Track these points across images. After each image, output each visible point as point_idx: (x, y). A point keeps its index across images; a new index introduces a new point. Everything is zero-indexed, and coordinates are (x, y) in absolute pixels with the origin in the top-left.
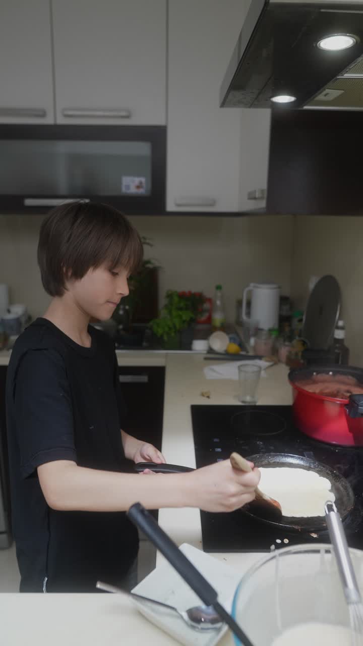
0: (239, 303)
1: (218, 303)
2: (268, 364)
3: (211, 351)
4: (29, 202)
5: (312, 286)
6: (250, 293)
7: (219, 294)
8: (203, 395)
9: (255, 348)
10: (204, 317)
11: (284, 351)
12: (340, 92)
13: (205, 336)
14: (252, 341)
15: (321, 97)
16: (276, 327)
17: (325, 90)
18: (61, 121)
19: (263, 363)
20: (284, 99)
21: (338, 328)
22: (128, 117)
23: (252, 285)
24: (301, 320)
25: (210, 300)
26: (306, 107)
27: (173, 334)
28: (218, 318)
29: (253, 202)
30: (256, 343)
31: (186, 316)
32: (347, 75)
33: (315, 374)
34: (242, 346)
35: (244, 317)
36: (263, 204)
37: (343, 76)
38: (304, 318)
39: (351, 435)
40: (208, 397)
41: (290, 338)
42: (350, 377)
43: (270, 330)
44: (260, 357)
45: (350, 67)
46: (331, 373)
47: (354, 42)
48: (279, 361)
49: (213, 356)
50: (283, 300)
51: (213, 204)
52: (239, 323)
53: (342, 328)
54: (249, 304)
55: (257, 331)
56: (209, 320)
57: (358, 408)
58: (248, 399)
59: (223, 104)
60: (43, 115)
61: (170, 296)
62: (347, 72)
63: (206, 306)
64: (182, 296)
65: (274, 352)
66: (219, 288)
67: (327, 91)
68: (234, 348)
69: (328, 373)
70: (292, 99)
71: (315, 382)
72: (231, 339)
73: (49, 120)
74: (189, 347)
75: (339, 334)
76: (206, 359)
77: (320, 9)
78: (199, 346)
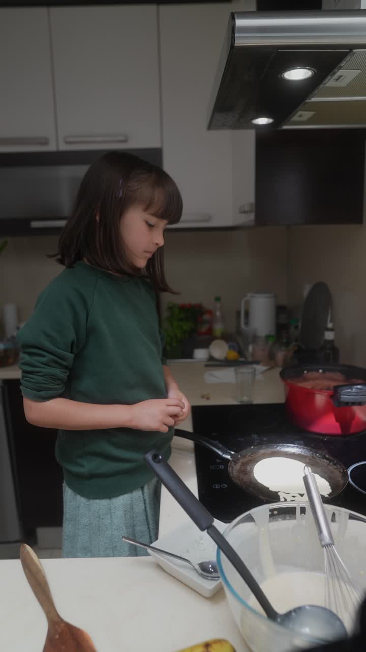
0: (238, 313)
1: (218, 314)
2: (264, 368)
3: (211, 358)
4: (35, 224)
5: (306, 293)
6: (247, 303)
7: (218, 305)
8: (203, 397)
9: (253, 355)
10: (204, 329)
11: (280, 355)
12: (312, 113)
13: (206, 345)
14: (250, 348)
15: (295, 118)
16: (273, 333)
17: (297, 111)
18: (63, 147)
19: (260, 368)
20: (263, 121)
21: (328, 330)
22: (125, 141)
23: (249, 295)
24: (297, 327)
25: (210, 312)
26: (285, 127)
27: (175, 344)
28: (218, 328)
29: (244, 215)
30: (253, 349)
31: (186, 326)
32: (314, 99)
33: (305, 372)
34: (241, 353)
35: (243, 326)
36: (252, 217)
37: (310, 99)
38: (300, 325)
39: (338, 424)
40: (208, 399)
41: (287, 344)
42: (339, 374)
43: (267, 337)
44: (258, 363)
45: (316, 93)
46: (321, 371)
47: (312, 73)
48: (276, 365)
49: (213, 363)
50: (280, 309)
51: (209, 219)
52: (239, 332)
53: (332, 330)
54: (247, 314)
55: (255, 338)
56: (210, 331)
57: (340, 398)
58: (245, 399)
59: (210, 127)
60: (45, 142)
61: (171, 308)
62: (313, 97)
63: (206, 317)
64: (183, 308)
65: (271, 357)
66: (218, 299)
67: (300, 113)
68: (233, 355)
69: (318, 371)
70: (270, 121)
71: (306, 380)
72: (230, 347)
73: (51, 147)
74: (190, 356)
75: (329, 336)
76: (207, 366)
77: (278, 49)
78: (200, 354)
